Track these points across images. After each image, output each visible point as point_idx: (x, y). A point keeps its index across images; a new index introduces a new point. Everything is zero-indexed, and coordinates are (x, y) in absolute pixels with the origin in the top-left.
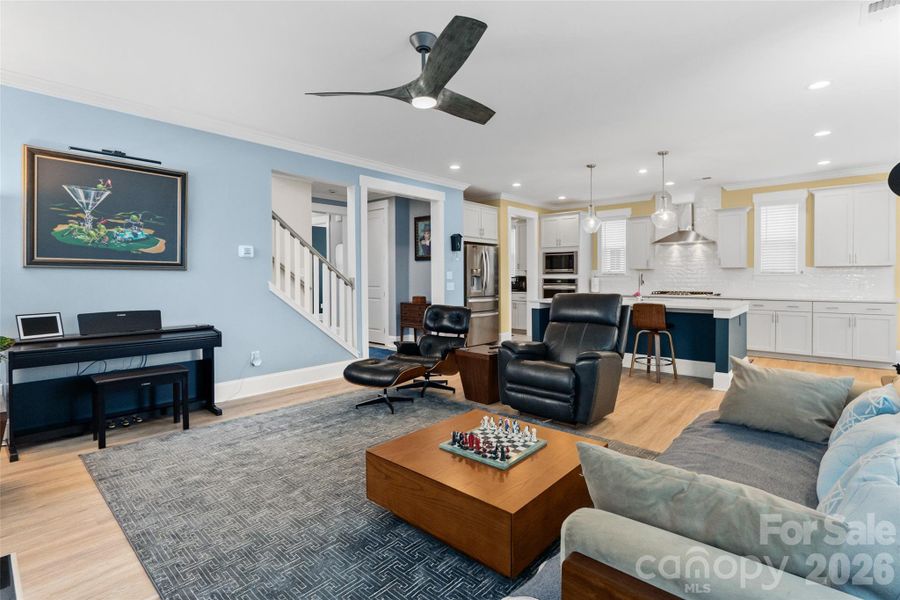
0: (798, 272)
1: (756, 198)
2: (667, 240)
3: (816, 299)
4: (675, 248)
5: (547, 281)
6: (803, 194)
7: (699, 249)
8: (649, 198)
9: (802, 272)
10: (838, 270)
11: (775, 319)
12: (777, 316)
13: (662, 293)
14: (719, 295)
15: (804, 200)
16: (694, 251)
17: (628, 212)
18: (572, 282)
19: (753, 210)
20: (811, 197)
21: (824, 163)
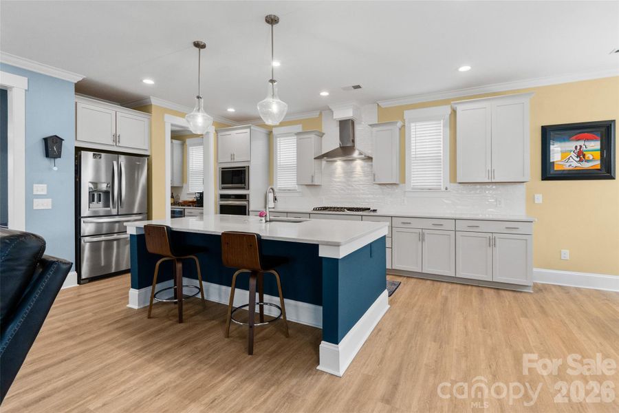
0: (443, 189)
1: (408, 114)
2: (330, 155)
3: (457, 216)
4: (339, 164)
5: (223, 197)
6: (447, 110)
7: (359, 165)
8: (316, 114)
9: (446, 189)
10: (478, 186)
11: (422, 238)
12: (423, 234)
13: (325, 209)
14: (375, 211)
15: (447, 116)
16: (355, 168)
17: (299, 128)
18: (243, 197)
19: (404, 126)
20: (454, 112)
21: (464, 69)
